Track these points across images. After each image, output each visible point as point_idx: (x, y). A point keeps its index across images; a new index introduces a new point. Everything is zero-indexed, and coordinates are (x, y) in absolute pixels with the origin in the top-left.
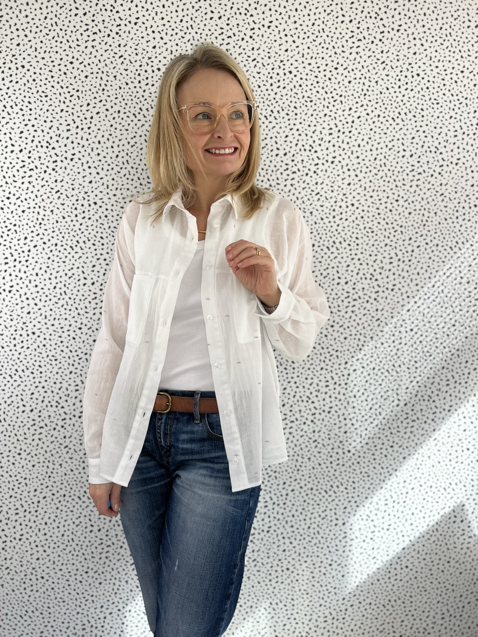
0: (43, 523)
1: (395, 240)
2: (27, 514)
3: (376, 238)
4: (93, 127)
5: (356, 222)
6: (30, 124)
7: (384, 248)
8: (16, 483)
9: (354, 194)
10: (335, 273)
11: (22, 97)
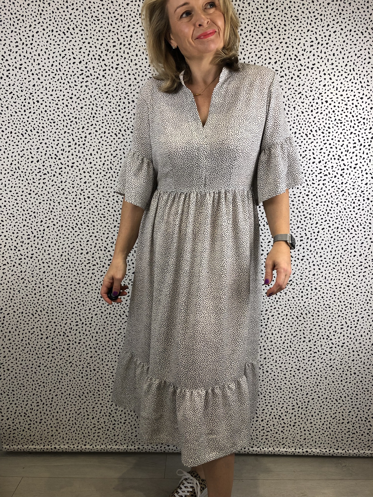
0: (95, 332)
1: (358, 129)
2: (84, 325)
3: (343, 127)
4: (133, 44)
5: (329, 115)
6: (87, 41)
7: (350, 136)
8: (76, 304)
9: (329, 93)
10: (312, 154)
11: (80, 21)
